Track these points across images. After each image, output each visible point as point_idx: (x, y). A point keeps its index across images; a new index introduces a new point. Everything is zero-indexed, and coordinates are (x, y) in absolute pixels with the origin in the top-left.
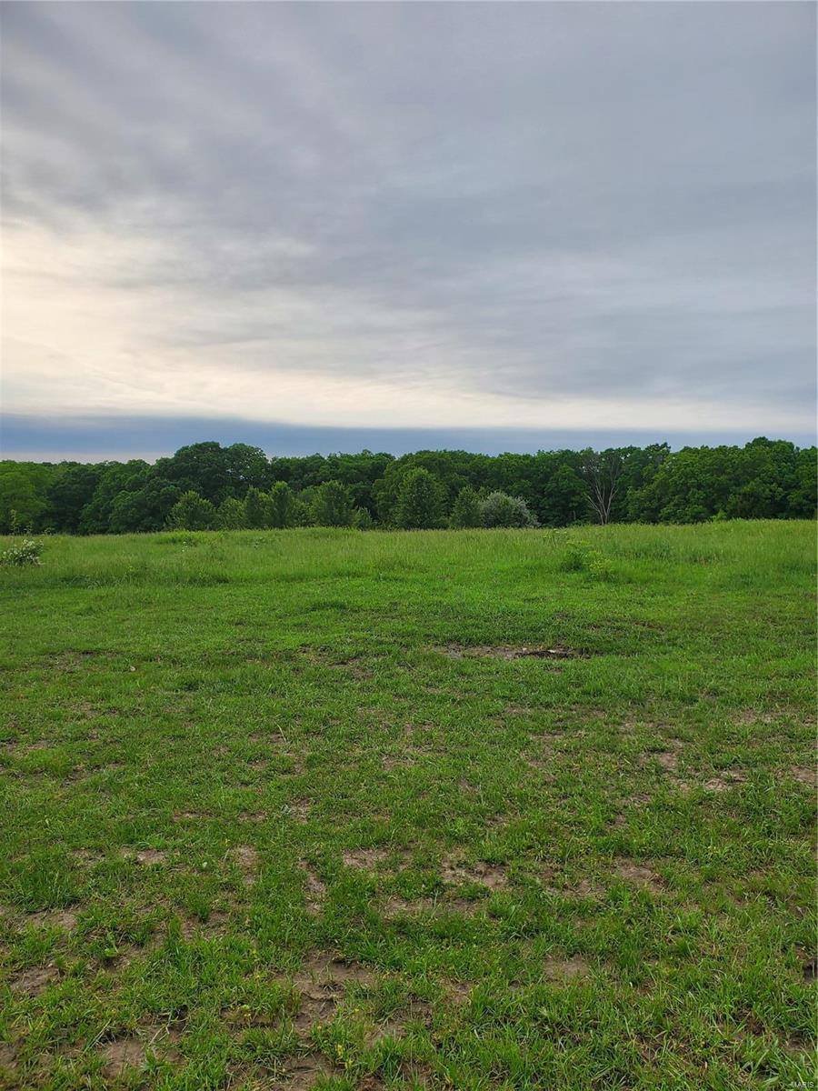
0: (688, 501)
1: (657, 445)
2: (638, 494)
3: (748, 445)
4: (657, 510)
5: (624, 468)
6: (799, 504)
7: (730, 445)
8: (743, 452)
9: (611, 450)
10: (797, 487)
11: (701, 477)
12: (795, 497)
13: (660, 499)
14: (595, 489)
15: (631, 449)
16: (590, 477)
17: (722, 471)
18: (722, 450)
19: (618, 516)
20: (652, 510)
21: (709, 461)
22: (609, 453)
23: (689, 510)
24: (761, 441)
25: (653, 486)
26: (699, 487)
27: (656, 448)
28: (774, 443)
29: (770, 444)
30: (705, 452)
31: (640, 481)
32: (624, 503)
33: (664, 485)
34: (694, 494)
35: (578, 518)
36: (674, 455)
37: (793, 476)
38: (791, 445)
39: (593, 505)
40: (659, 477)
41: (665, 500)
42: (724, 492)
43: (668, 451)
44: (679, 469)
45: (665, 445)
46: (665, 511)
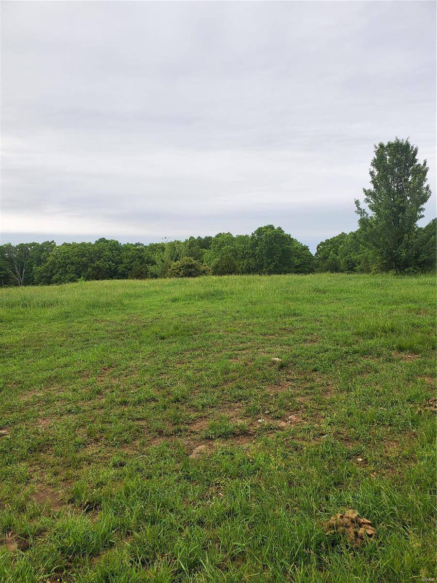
0: (67, 272)
1: (48, 241)
2: (39, 268)
3: (97, 242)
4: (51, 277)
5: (31, 254)
6: (123, 271)
7: (87, 242)
8: (94, 245)
9: (23, 244)
10: (122, 263)
11: (73, 259)
12: (121, 268)
13: (51, 271)
14: (14, 266)
15: (34, 244)
16: (10, 260)
17: (84, 256)
18: (83, 244)
19: (29, 282)
20: (48, 277)
21: (76, 250)
22: (22, 246)
23: (67, 276)
24: (103, 240)
25: (47, 264)
26: (72, 264)
27: (47, 243)
28: (109, 241)
29: (107, 241)
30: (74, 246)
31: (40, 262)
32: (31, 274)
33: (53, 263)
34: (69, 268)
35: (5, 283)
36: (58, 247)
37: (119, 257)
38: (117, 242)
39: (14, 276)
40: (50, 259)
41: (54, 271)
42: (85, 266)
43: (55, 245)
44: (61, 254)
45: (53, 241)
46: (54, 277)
